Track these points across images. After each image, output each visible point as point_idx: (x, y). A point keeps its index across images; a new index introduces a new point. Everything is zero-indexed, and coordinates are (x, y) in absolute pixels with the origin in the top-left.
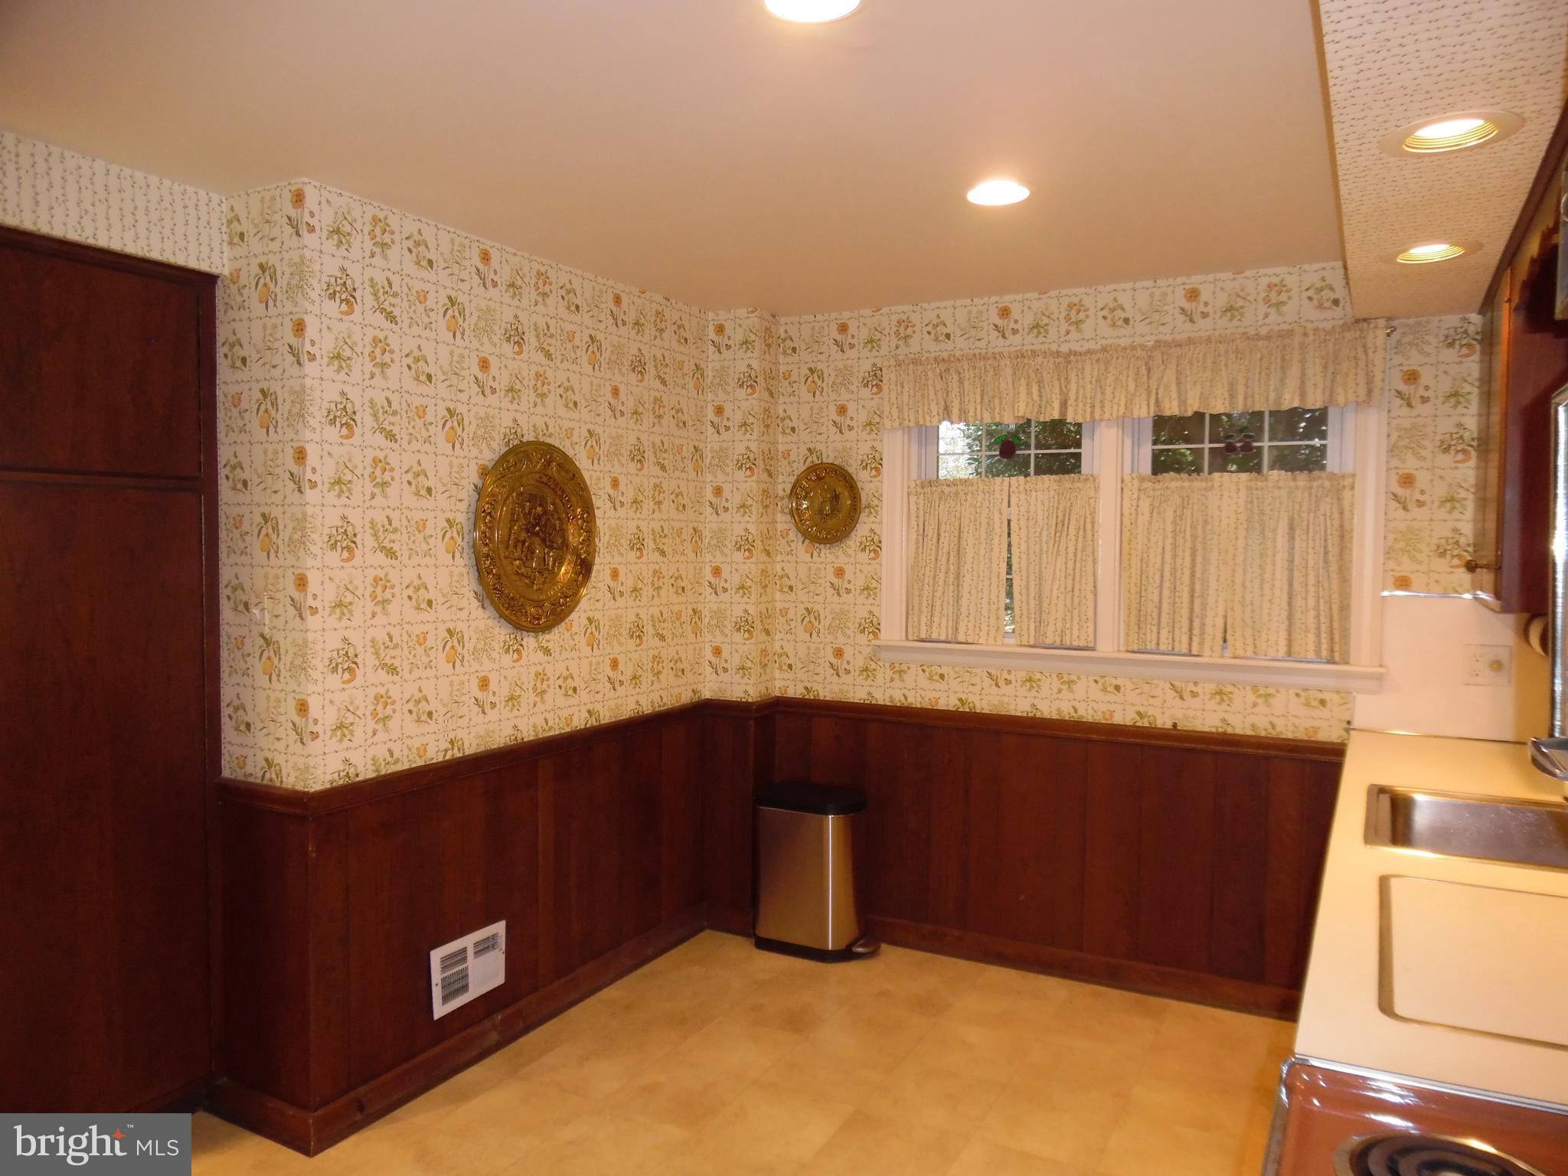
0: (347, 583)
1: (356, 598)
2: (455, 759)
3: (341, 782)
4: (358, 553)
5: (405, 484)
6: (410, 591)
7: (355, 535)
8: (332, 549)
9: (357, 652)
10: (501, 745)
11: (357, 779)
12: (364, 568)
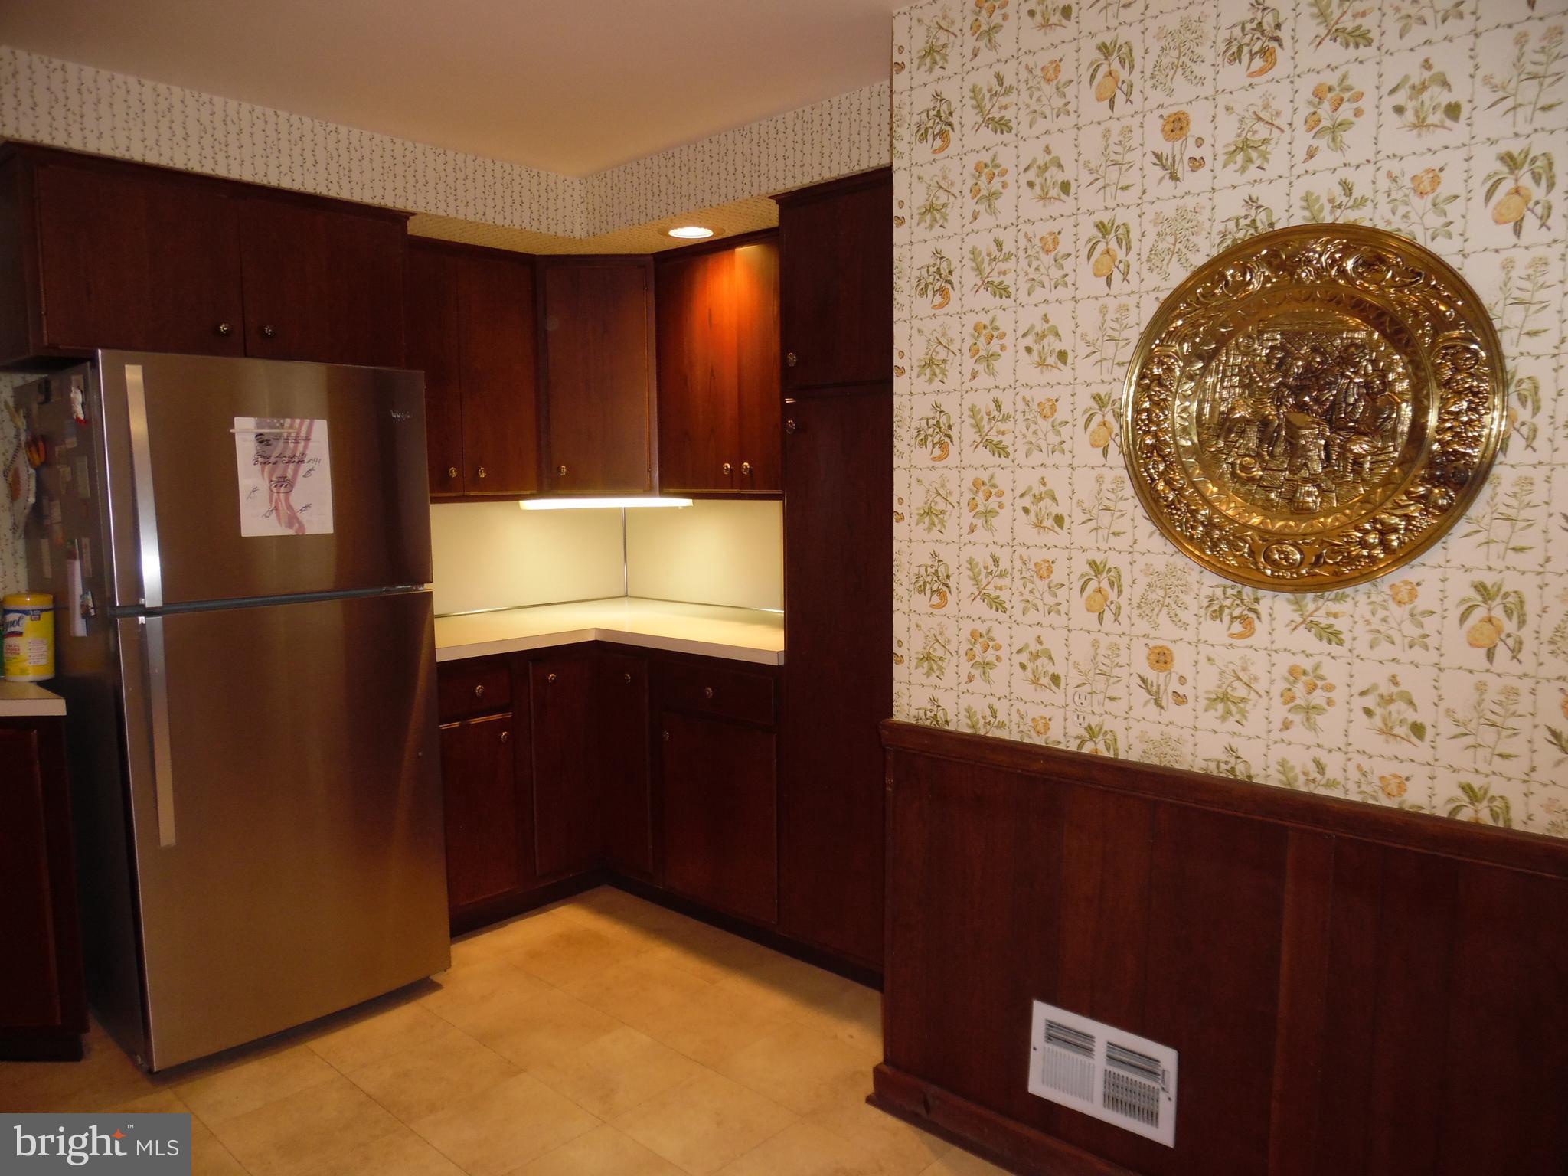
0: (938, 486)
1: (949, 506)
2: (1096, 757)
3: (928, 723)
4: (953, 449)
5: (1022, 351)
6: (1027, 501)
7: (950, 427)
8: (921, 445)
9: (950, 573)
10: (1196, 770)
11: (947, 728)
12: (961, 469)
